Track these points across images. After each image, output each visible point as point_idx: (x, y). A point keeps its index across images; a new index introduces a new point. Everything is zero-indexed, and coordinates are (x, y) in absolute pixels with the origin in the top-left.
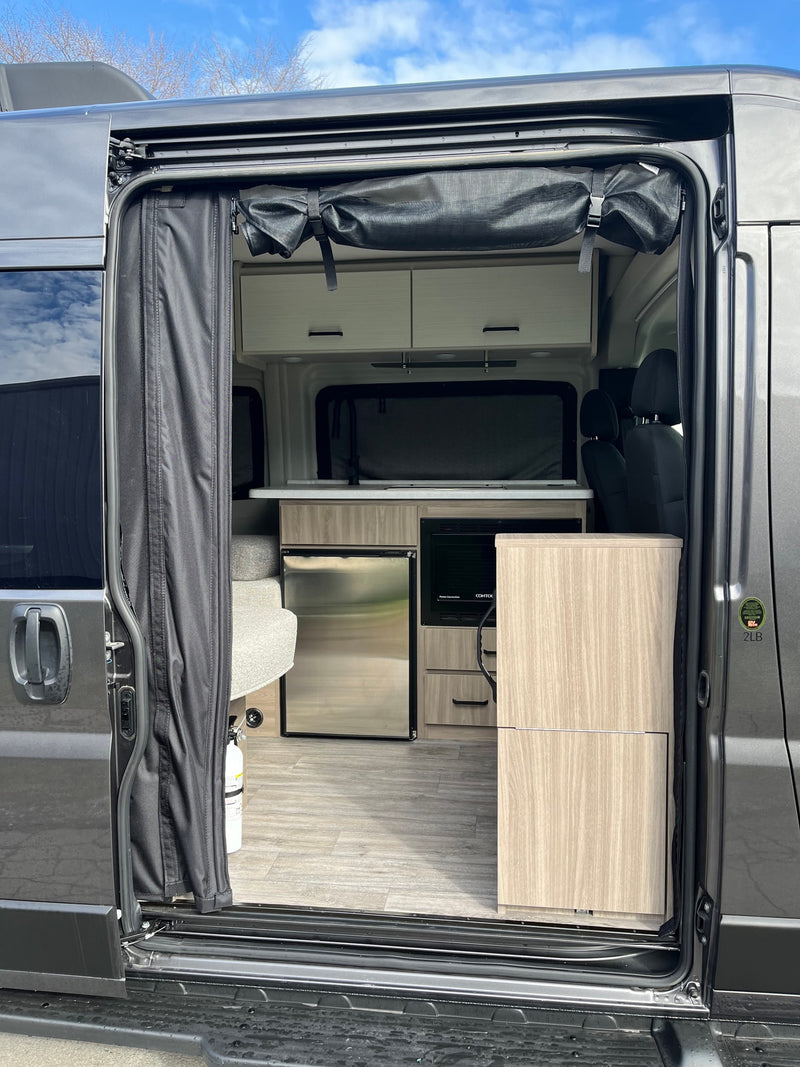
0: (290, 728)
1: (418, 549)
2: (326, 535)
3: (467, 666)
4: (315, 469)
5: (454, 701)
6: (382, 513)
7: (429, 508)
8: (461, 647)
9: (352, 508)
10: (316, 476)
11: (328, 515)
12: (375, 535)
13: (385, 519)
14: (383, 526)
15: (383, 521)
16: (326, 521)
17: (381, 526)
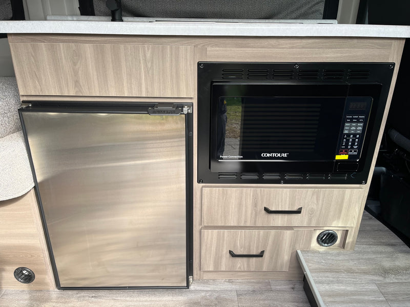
0: (63, 283)
1: (195, 102)
2: (77, 83)
3: (245, 222)
4: (77, 5)
5: (230, 252)
6: (148, 55)
7: (209, 49)
8: (240, 205)
9: (108, 46)
10: (78, 12)
11: (76, 57)
12: (140, 85)
13: (152, 63)
14: (150, 72)
15: (149, 65)
16: (75, 64)
17: (148, 73)
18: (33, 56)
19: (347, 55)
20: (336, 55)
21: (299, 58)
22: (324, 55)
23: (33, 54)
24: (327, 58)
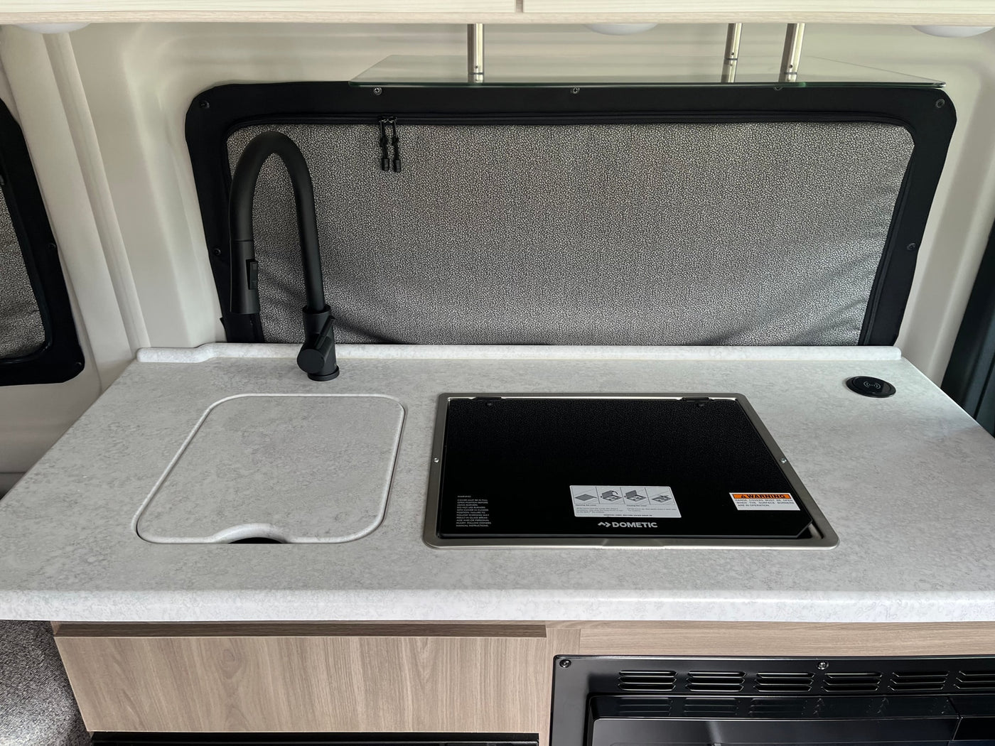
2: (233, 710)
11: (233, 662)
13: (434, 669)
14: (428, 687)
15: (426, 674)
16: (229, 675)
17: (423, 688)
18: (117, 662)
19: (958, 641)
20: (928, 643)
21: (830, 648)
22: (898, 643)
23: (118, 657)
24: (904, 647)
